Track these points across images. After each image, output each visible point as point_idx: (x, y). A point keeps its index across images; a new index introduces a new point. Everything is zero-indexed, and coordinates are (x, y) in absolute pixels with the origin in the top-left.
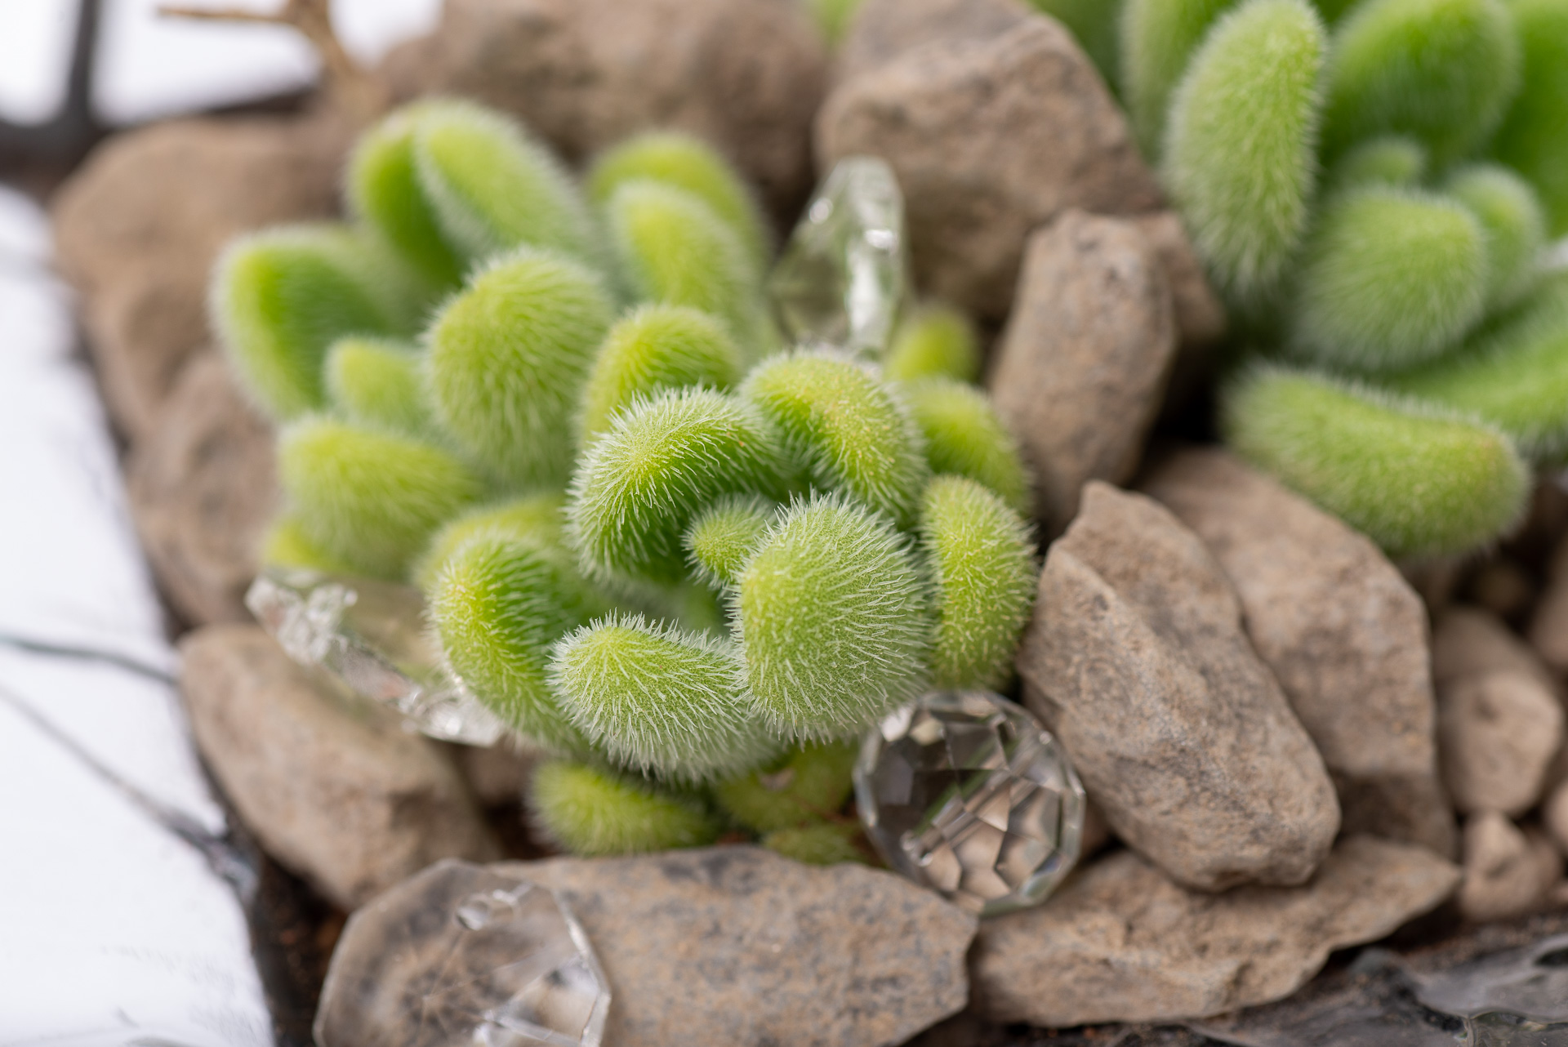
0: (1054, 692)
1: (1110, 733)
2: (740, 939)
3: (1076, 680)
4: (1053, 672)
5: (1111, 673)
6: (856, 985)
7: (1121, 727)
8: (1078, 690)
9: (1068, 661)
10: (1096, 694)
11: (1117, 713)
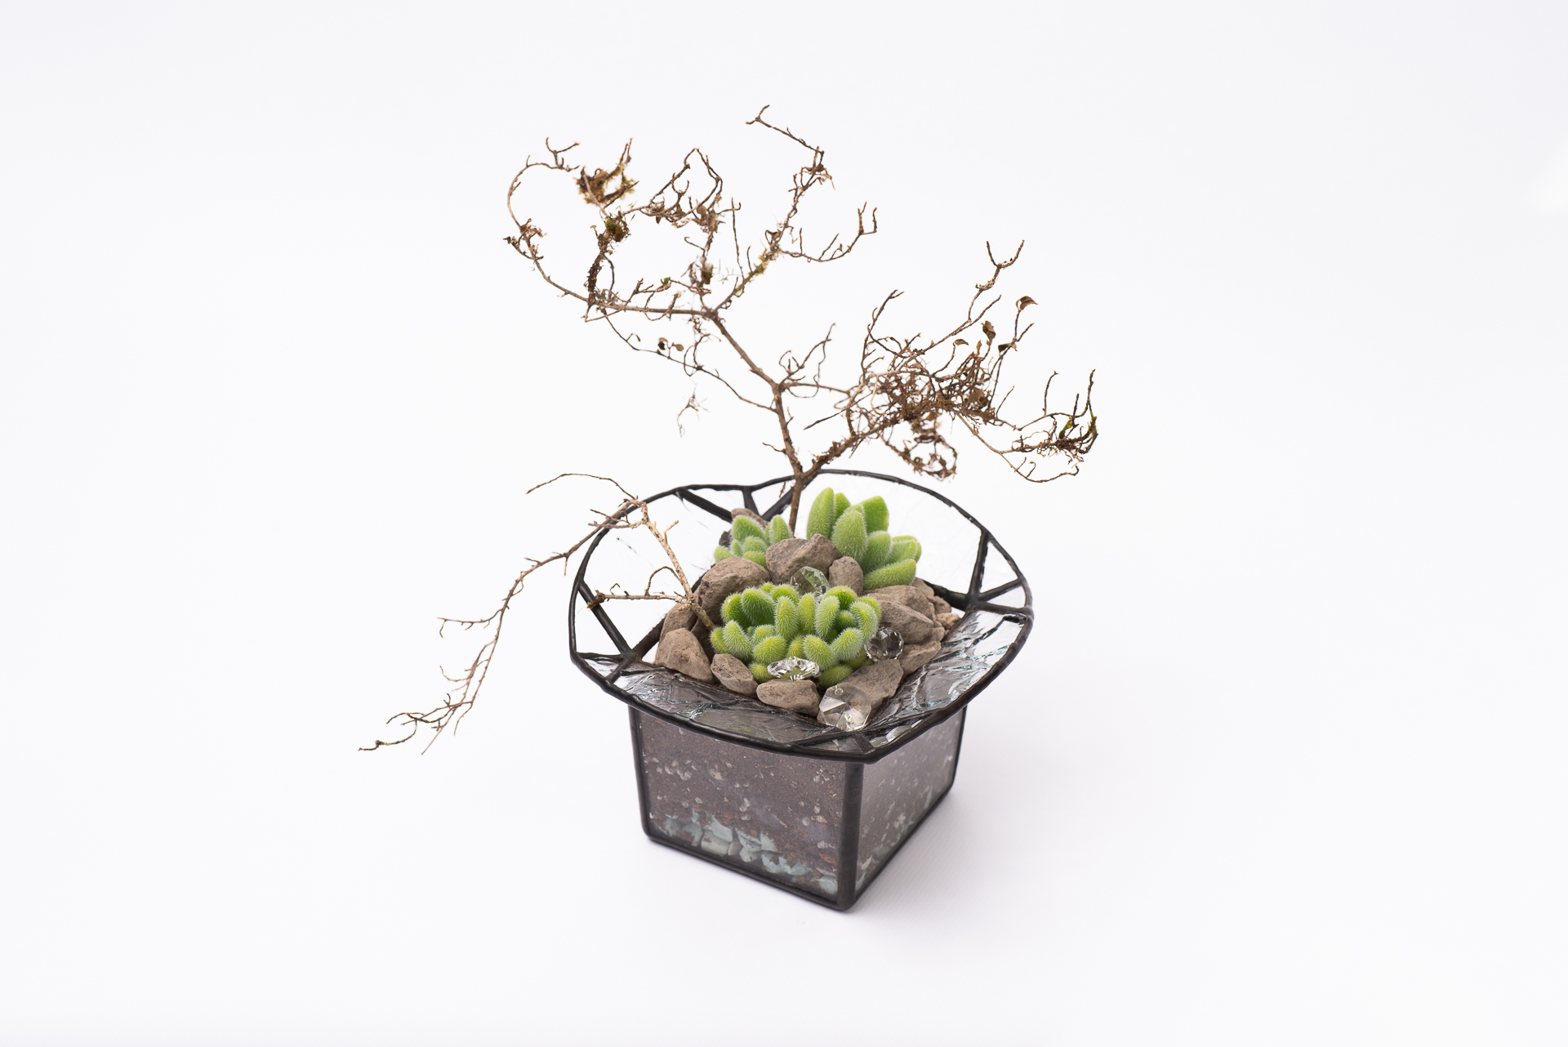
2: (872, 678)
6: (890, 676)
7: (903, 620)
11: (901, 618)
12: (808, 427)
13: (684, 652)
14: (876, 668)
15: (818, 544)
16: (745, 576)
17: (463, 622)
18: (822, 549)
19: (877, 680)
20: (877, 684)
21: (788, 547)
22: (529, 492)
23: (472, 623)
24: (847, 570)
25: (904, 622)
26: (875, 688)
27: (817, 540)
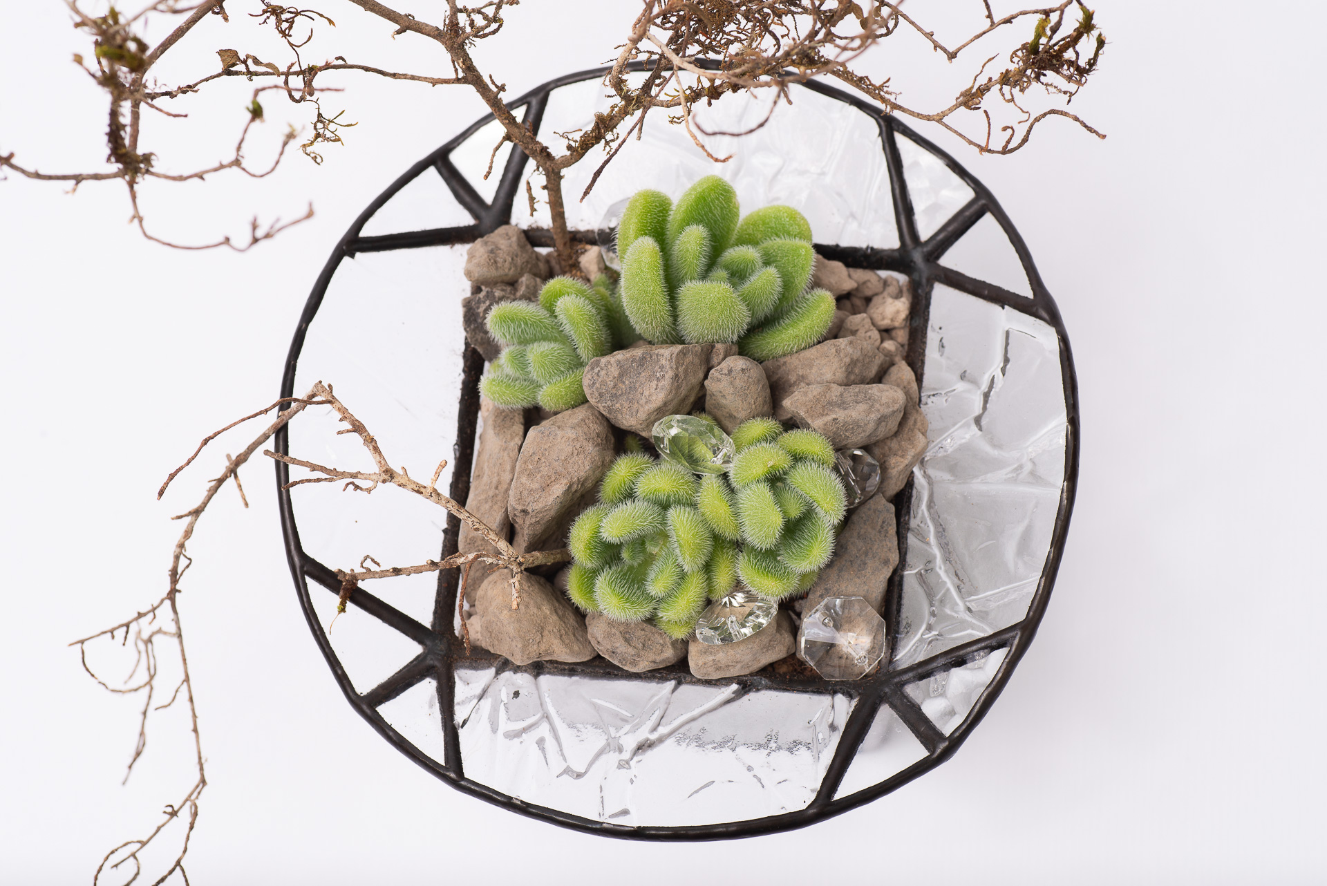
0: (844, 443)
1: (863, 434)
2: (857, 556)
3: (846, 436)
4: (840, 441)
5: (851, 427)
6: (880, 532)
7: (864, 431)
8: (848, 437)
9: (841, 436)
10: (853, 433)
11: (860, 430)
12: (586, 193)
13: (543, 647)
14: (855, 534)
15: (677, 368)
16: (582, 474)
17: (112, 632)
18: (686, 371)
19: (866, 554)
20: (870, 563)
21: (621, 375)
22: (161, 493)
23: (127, 625)
24: (738, 383)
25: (868, 433)
26: (869, 570)
27: (673, 364)
